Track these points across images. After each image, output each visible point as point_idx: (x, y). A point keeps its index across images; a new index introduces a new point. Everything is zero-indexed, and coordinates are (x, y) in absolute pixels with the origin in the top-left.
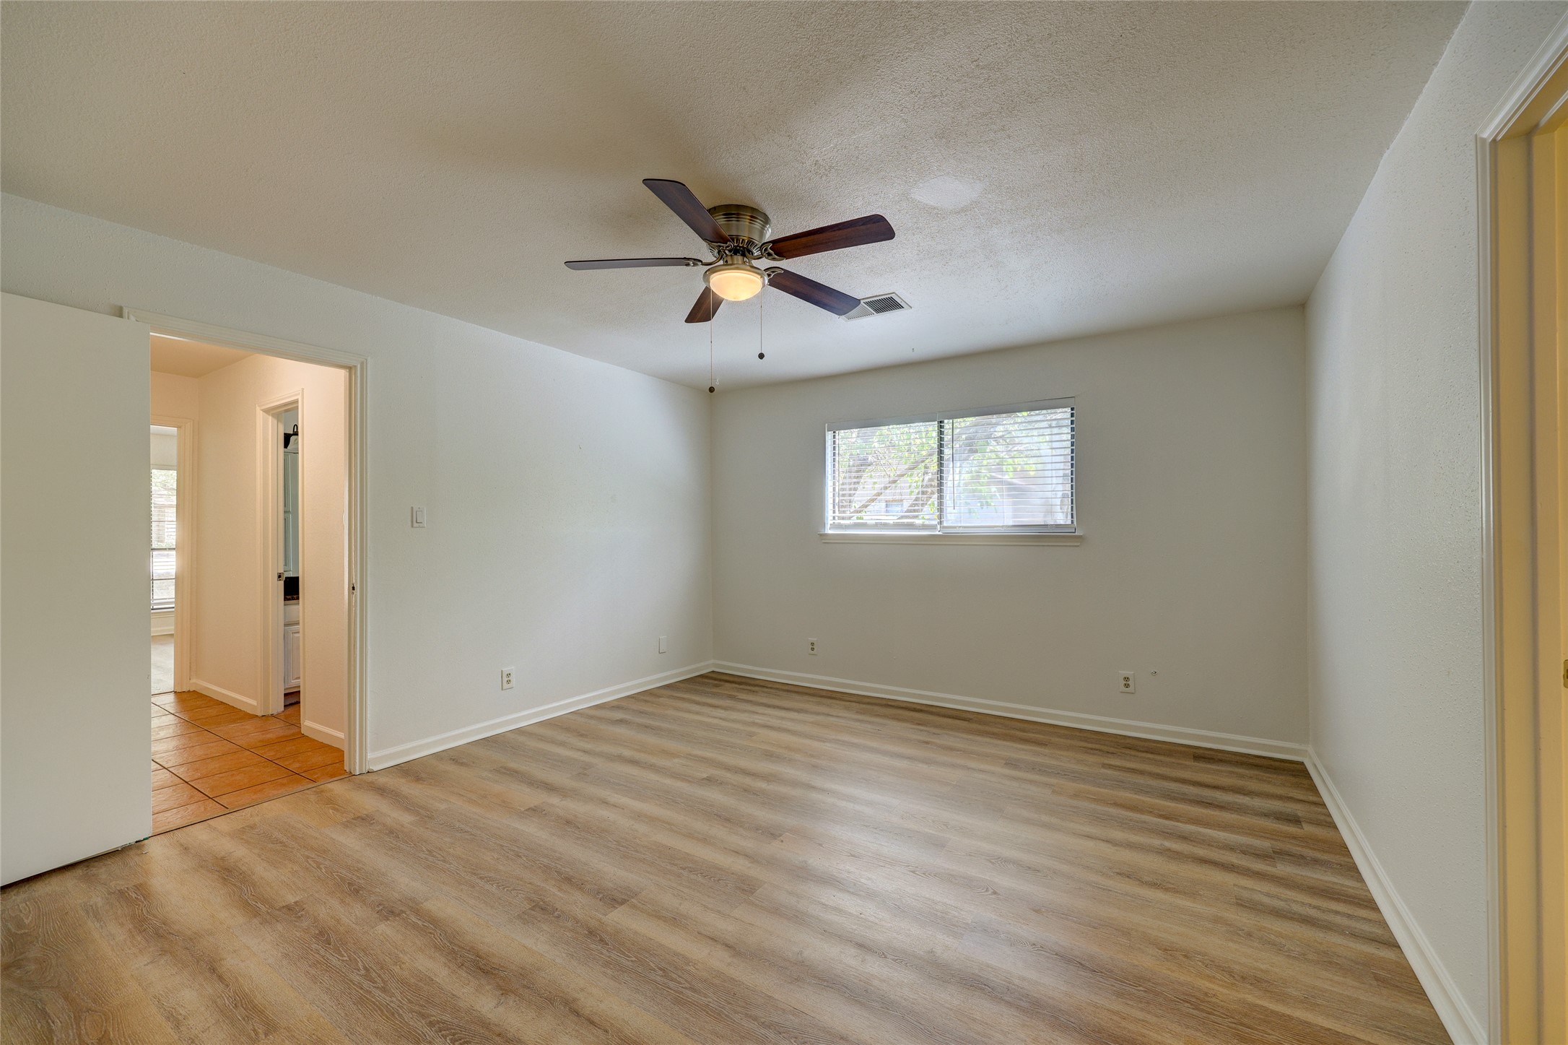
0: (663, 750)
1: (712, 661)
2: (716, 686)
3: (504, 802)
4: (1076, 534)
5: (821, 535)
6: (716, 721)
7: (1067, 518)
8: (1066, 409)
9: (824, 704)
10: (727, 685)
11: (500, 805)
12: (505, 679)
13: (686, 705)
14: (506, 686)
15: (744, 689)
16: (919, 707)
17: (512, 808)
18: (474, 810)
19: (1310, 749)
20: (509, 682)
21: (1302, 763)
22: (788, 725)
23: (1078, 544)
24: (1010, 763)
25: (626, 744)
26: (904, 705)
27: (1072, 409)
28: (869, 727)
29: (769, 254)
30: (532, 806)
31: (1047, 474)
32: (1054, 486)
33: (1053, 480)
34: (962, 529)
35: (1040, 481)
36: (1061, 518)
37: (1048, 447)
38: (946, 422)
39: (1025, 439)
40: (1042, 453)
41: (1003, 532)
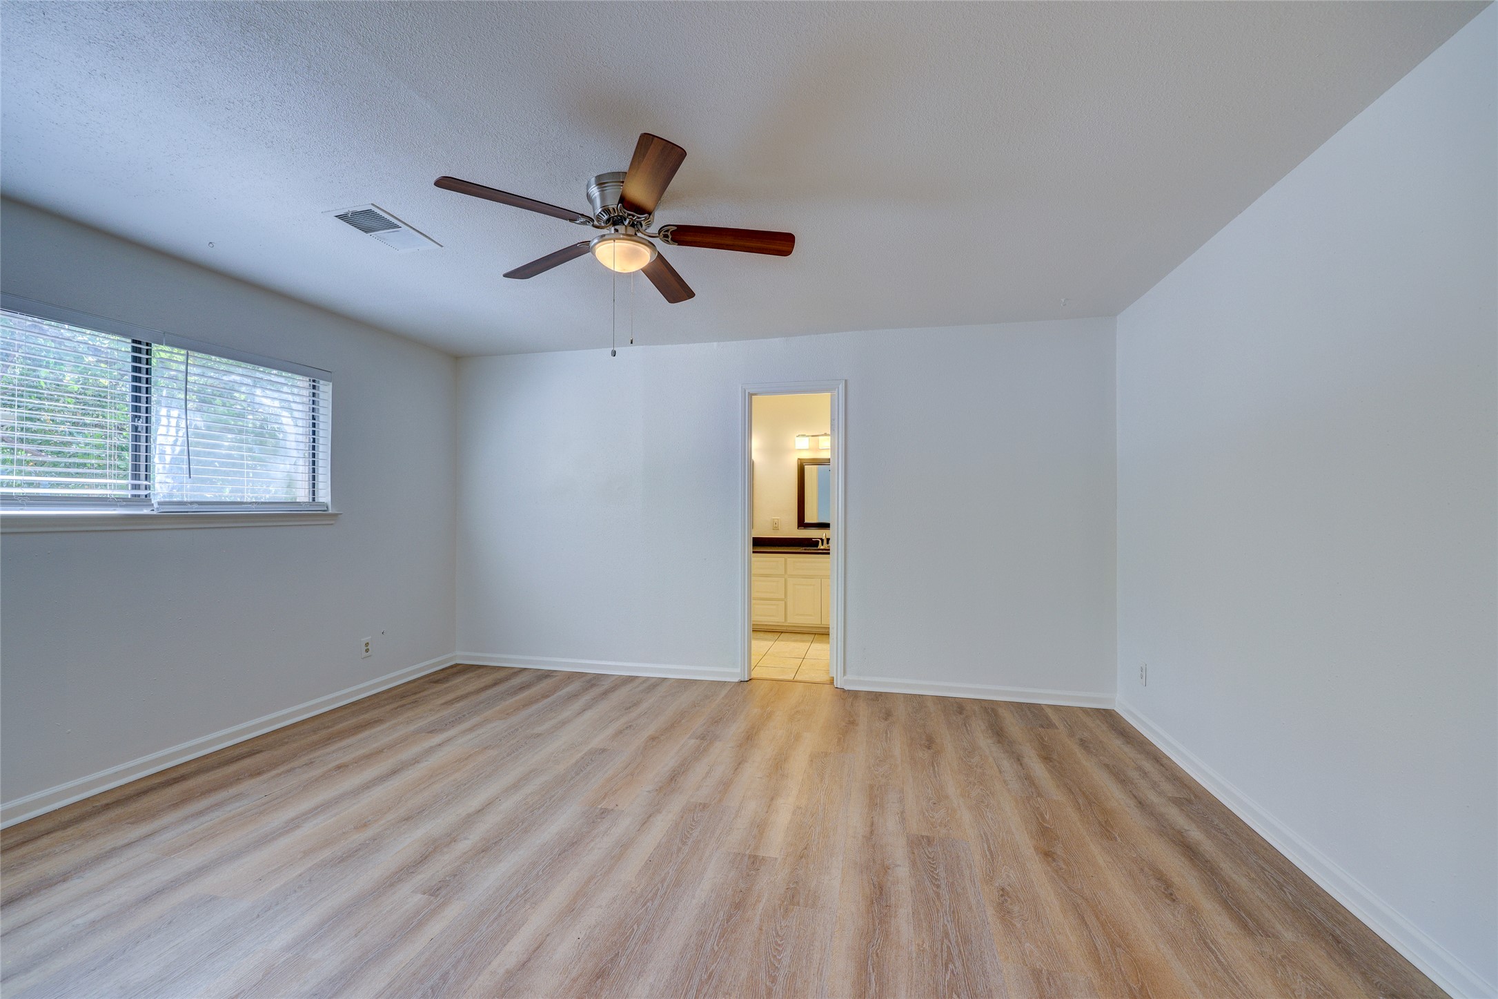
4: (331, 512)
7: (307, 495)
21: (459, 663)
23: (333, 522)
31: (288, 444)
32: (295, 459)
33: (294, 453)
34: (195, 508)
35: (282, 451)
36: (302, 494)
37: (290, 416)
38: (155, 347)
39: (265, 401)
40: (284, 420)
41: (255, 511)
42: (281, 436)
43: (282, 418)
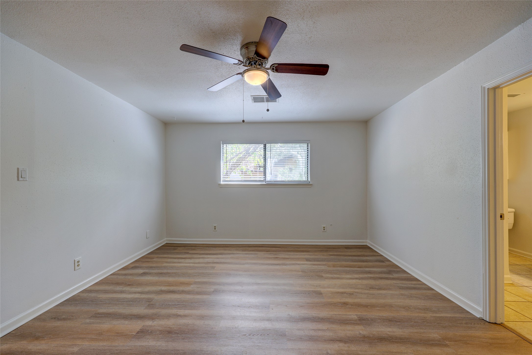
0: (181, 283)
1: (166, 239)
2: (176, 249)
3: (118, 333)
4: (310, 183)
5: (219, 184)
6: (191, 265)
7: (306, 178)
8: (306, 144)
9: (227, 250)
10: (179, 248)
11: (116, 336)
12: (76, 264)
13: (169, 260)
14: (76, 268)
15: (189, 249)
16: (262, 245)
17: (126, 335)
18: (101, 344)
19: (368, 241)
20: (78, 265)
21: (367, 245)
22: (223, 260)
23: (311, 187)
24: (307, 260)
25: (158, 284)
26: (255, 245)
27: (308, 144)
28: (253, 256)
29: (273, 69)
30: (138, 330)
31: (300, 164)
32: (302, 168)
33: (302, 166)
34: (273, 182)
35: (298, 166)
36: (304, 179)
37: (300, 156)
38: (267, 144)
39: (293, 153)
40: (299, 157)
41: (287, 183)
42: (298, 162)
43: (298, 157)
